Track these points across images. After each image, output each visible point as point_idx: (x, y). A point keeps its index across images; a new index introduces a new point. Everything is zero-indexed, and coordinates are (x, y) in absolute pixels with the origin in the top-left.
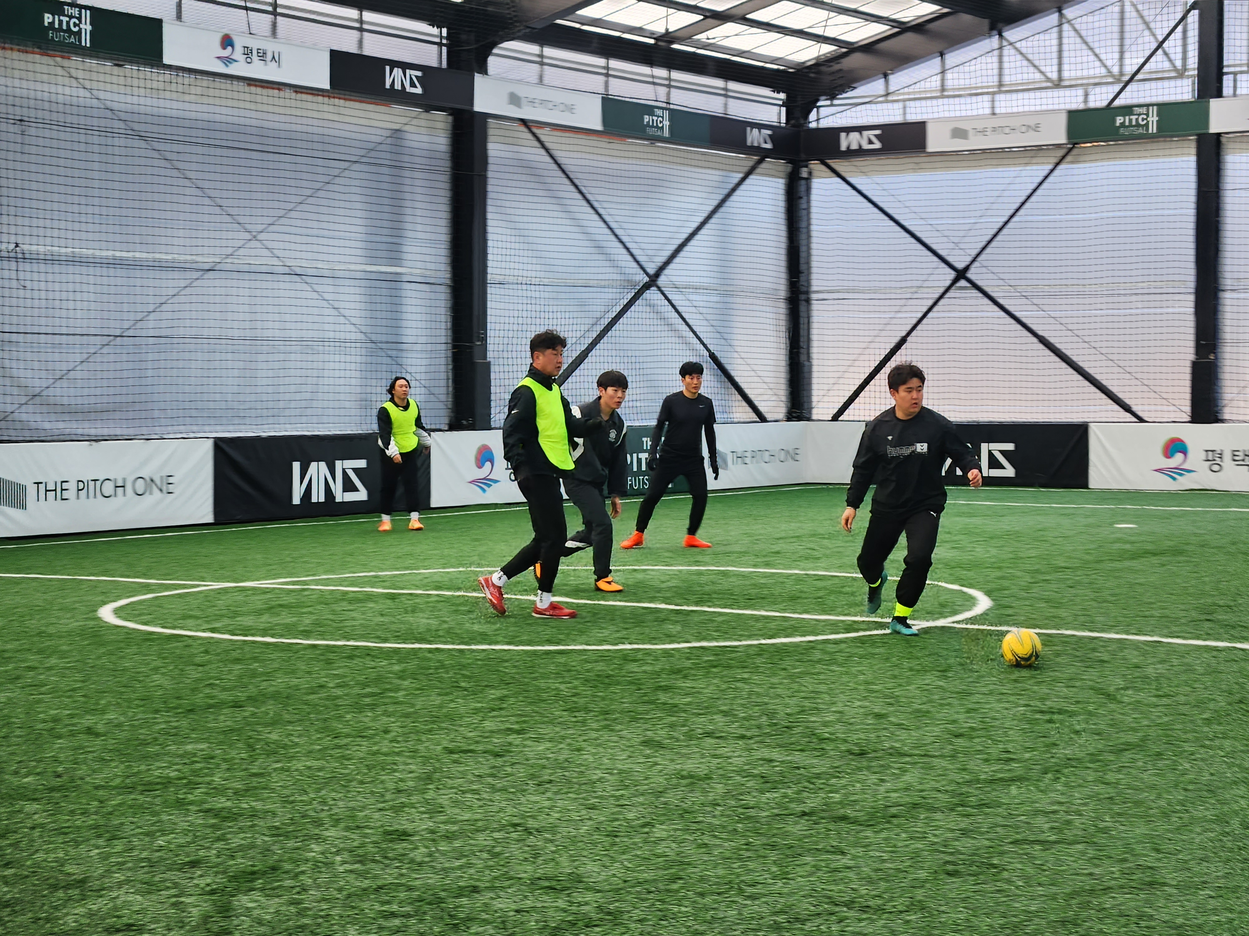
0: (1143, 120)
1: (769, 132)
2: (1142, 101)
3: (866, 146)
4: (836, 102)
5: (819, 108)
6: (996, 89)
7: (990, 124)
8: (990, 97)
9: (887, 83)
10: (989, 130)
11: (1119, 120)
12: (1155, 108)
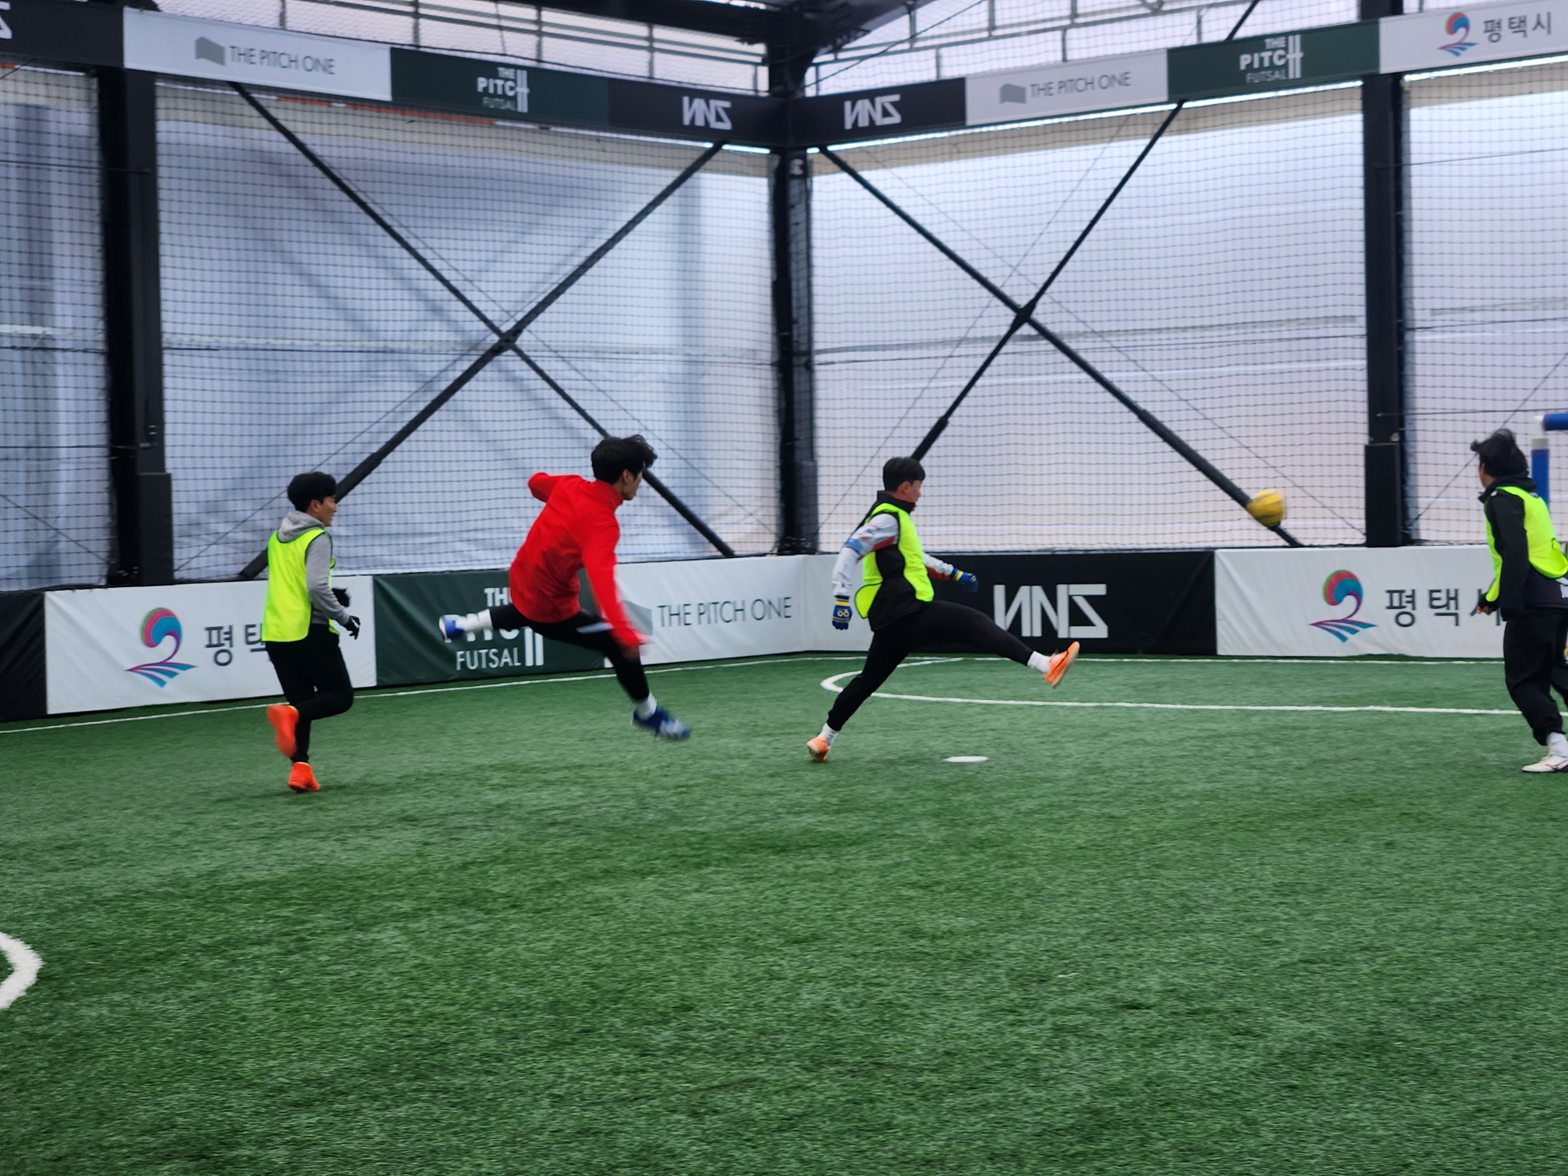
0: (1280, 57)
1: (727, 104)
2: (1278, 28)
3: (880, 121)
4: (842, 55)
5: (817, 65)
6: (1067, 22)
7: (1056, 77)
8: (1058, 34)
9: (913, 21)
10: (1055, 86)
11: (1245, 60)
12: (1298, 37)
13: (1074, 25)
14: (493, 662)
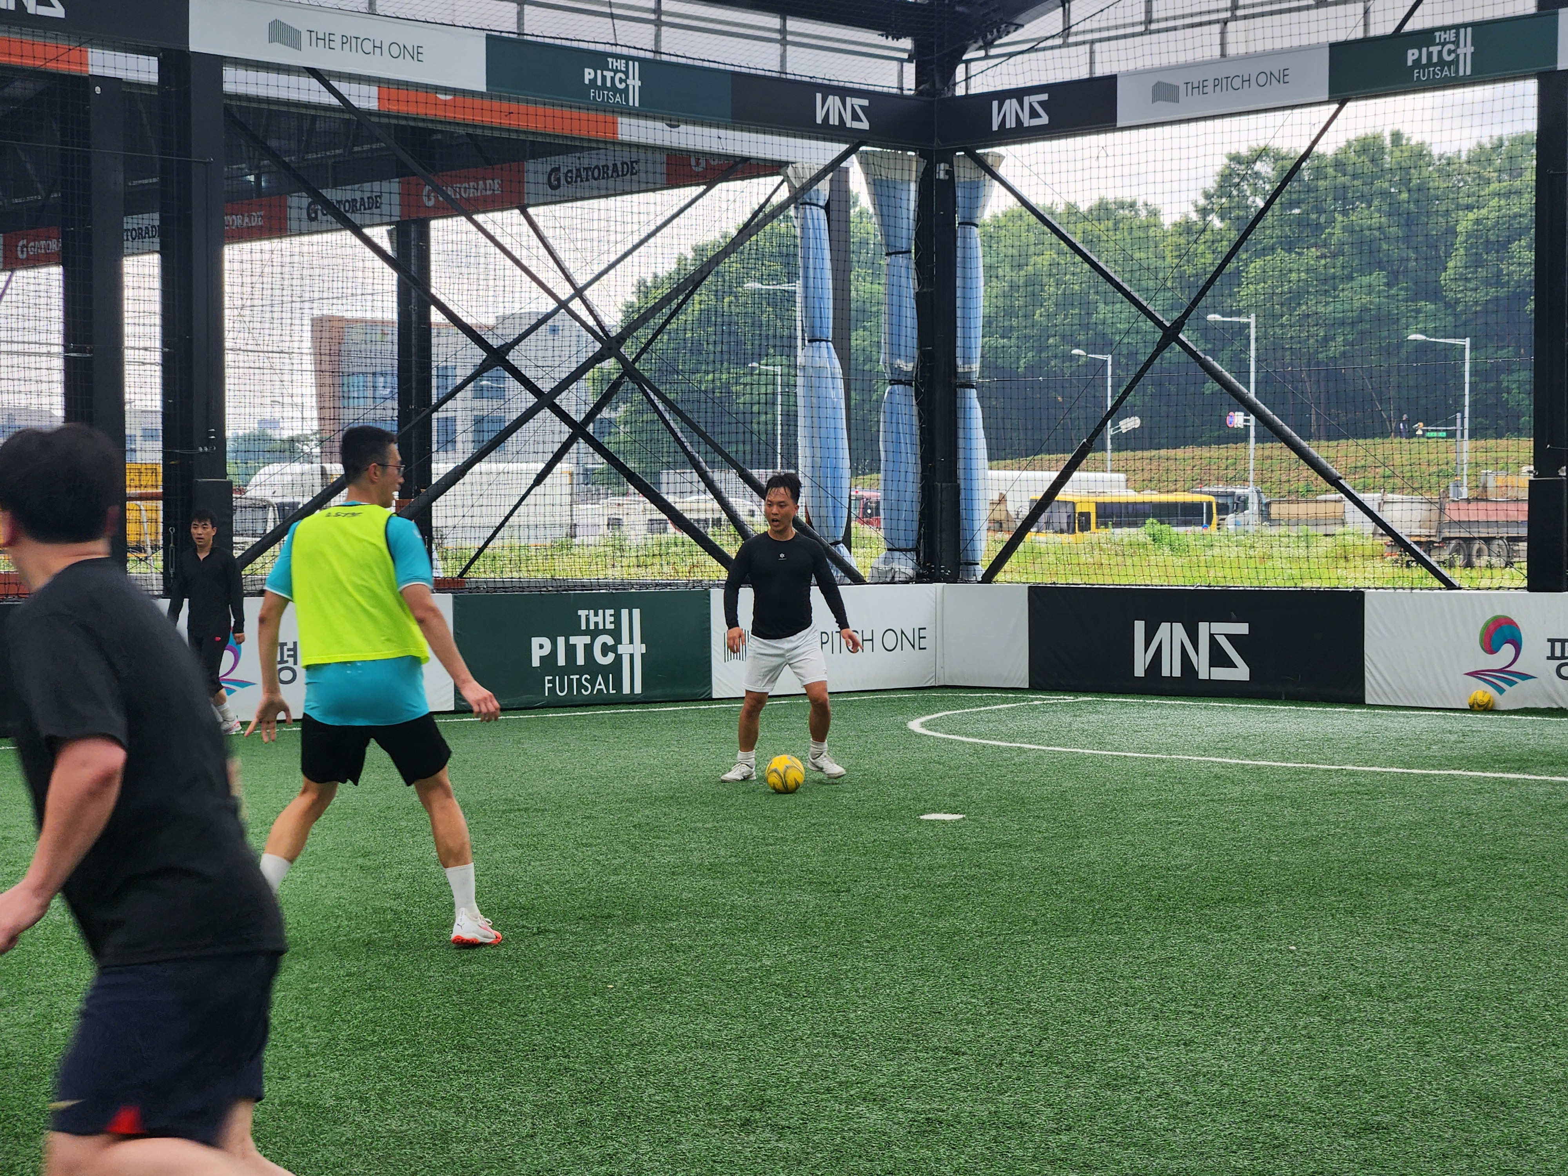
0: (1450, 52)
1: (865, 103)
2: (1448, 21)
3: (1027, 122)
4: (993, 52)
5: (968, 62)
6: (1228, 14)
7: (1210, 75)
8: (1217, 28)
9: (1066, 15)
10: (1210, 84)
11: (1412, 55)
12: (1469, 30)
13: (1235, 18)
14: (586, 690)
